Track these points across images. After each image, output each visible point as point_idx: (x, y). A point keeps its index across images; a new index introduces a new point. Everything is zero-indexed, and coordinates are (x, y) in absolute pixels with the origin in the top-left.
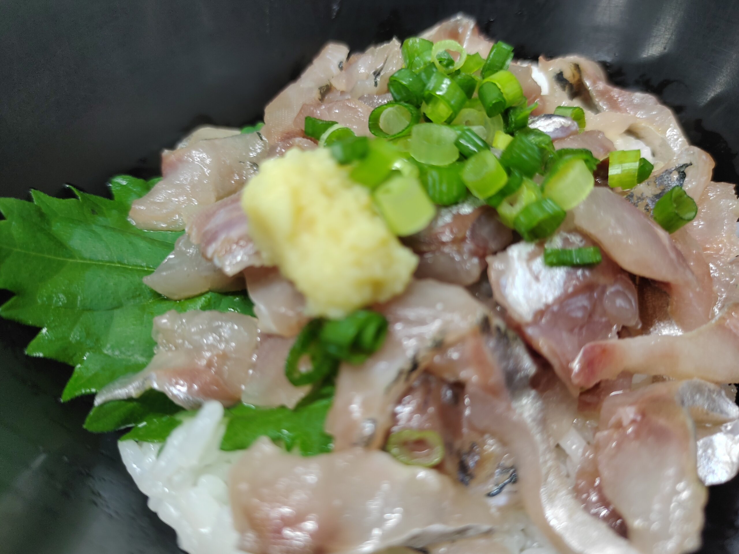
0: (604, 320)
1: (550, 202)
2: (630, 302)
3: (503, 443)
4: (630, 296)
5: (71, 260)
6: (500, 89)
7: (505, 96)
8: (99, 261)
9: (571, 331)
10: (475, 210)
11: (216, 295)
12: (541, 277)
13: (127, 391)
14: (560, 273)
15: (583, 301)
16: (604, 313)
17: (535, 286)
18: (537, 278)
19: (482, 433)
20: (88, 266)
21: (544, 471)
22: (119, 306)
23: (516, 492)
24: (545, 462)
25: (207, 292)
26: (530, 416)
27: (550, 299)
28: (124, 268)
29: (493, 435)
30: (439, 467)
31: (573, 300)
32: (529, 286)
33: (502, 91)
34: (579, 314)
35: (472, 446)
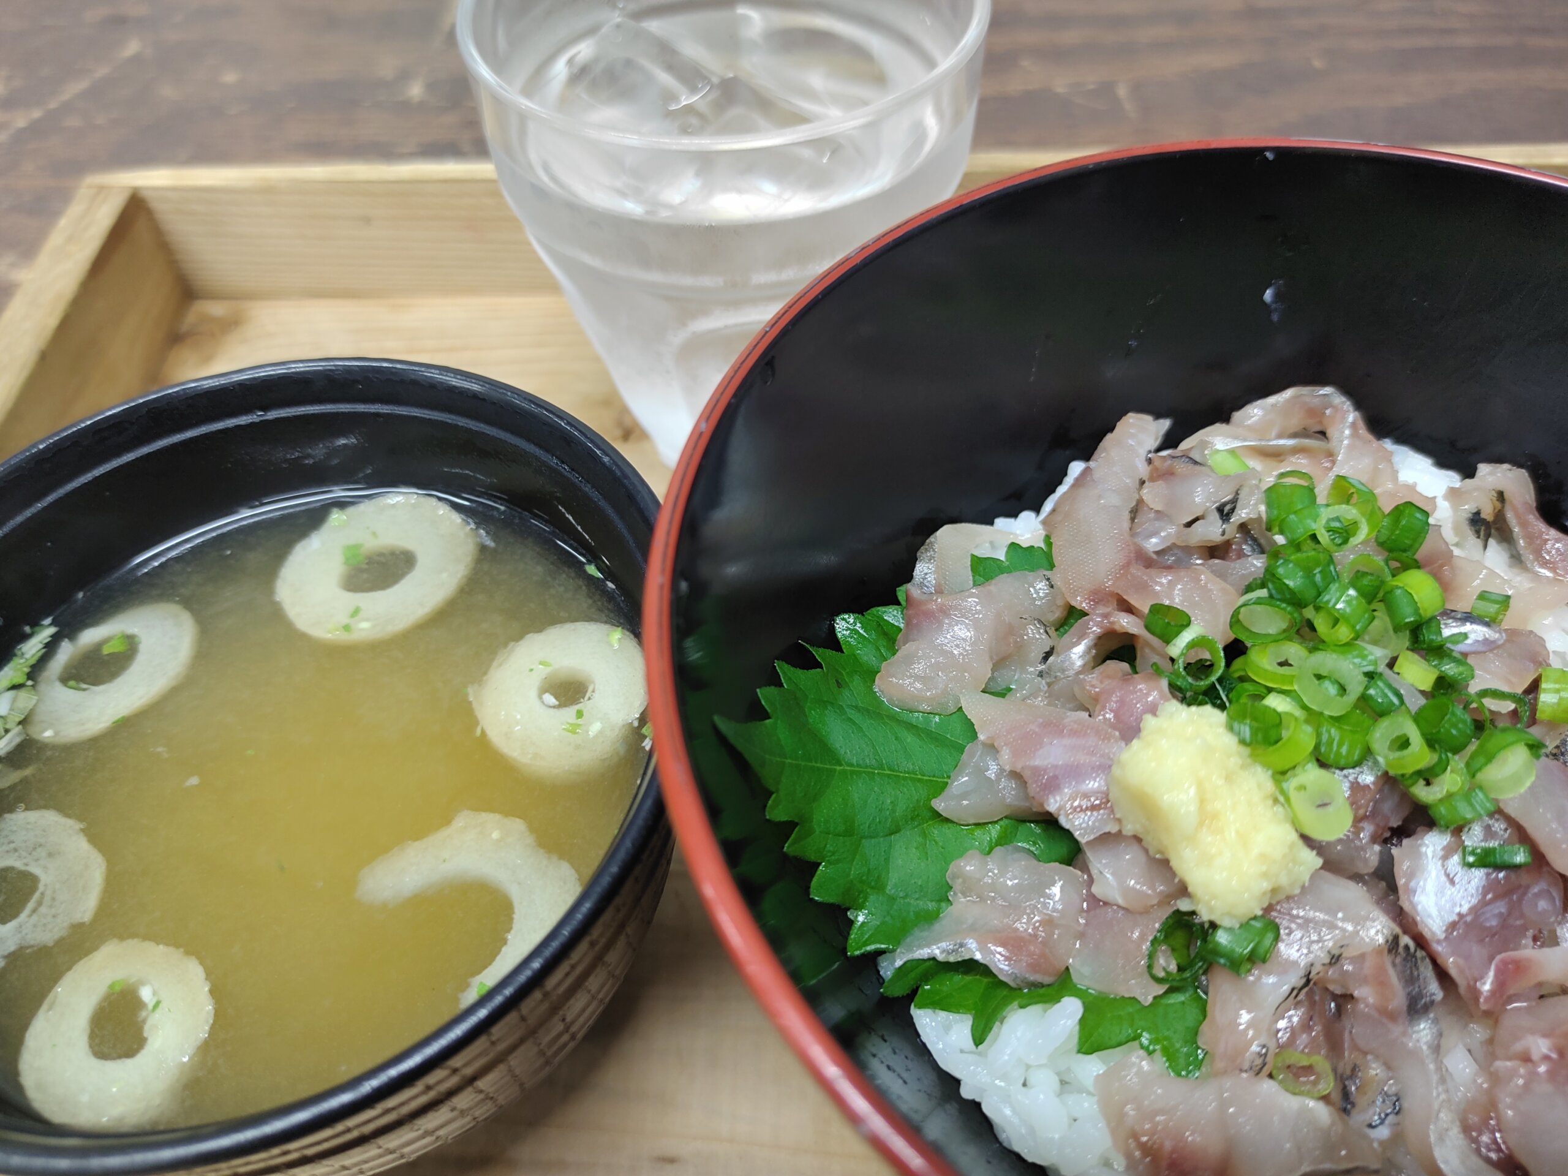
0: (1518, 923)
1: (1481, 795)
2: (1553, 899)
3: (1388, 1066)
4: (1555, 894)
5: (838, 768)
6: (1416, 603)
7: (1421, 611)
8: (867, 767)
9: (1481, 941)
10: (1377, 777)
11: (1013, 822)
12: (1457, 880)
13: (930, 951)
14: (1478, 876)
15: (1501, 907)
16: (1522, 916)
17: (1450, 891)
18: (1452, 882)
19: (1366, 1053)
20: (858, 773)
21: (1436, 1106)
22: (896, 830)
23: (1398, 1124)
24: (1438, 1095)
25: (1001, 819)
26: (1426, 1043)
27: (1465, 909)
28: (896, 776)
29: (1377, 1057)
30: (1325, 1099)
31: (1489, 908)
32: (1440, 892)
33: (1419, 605)
34: (1494, 923)
35: (1354, 1069)
